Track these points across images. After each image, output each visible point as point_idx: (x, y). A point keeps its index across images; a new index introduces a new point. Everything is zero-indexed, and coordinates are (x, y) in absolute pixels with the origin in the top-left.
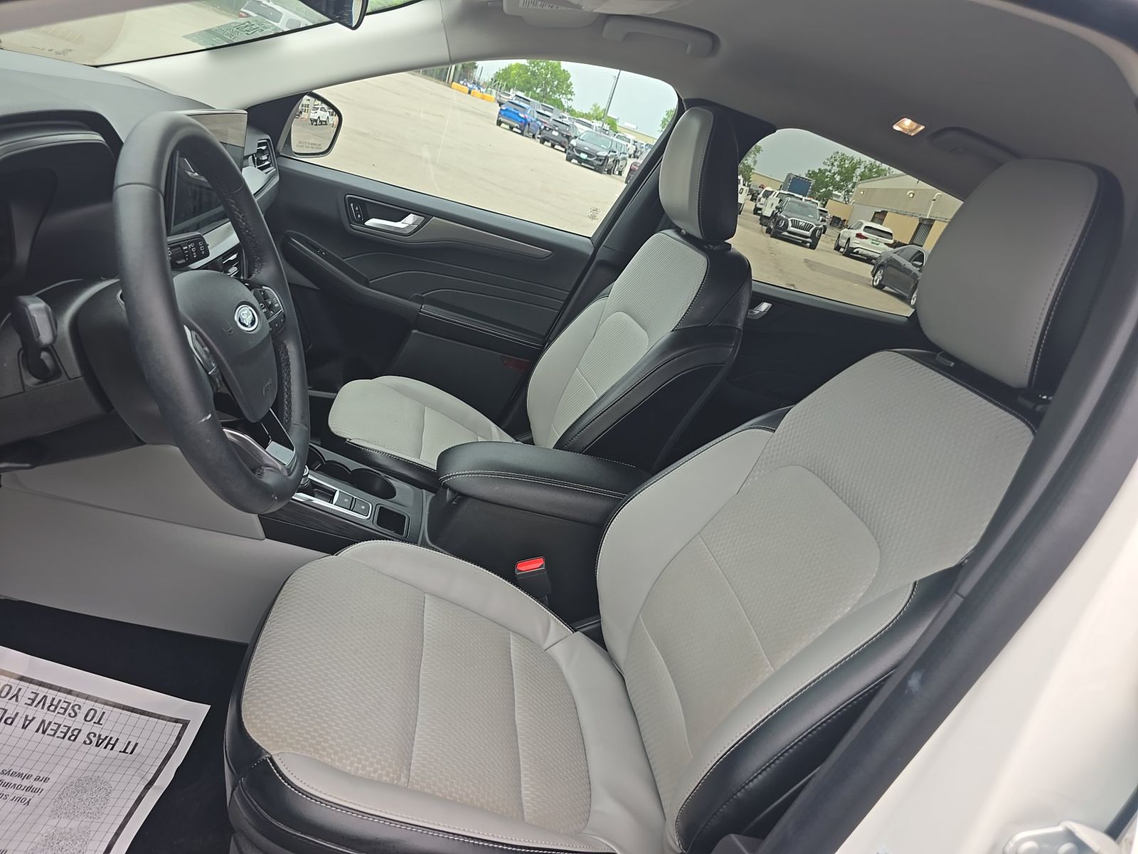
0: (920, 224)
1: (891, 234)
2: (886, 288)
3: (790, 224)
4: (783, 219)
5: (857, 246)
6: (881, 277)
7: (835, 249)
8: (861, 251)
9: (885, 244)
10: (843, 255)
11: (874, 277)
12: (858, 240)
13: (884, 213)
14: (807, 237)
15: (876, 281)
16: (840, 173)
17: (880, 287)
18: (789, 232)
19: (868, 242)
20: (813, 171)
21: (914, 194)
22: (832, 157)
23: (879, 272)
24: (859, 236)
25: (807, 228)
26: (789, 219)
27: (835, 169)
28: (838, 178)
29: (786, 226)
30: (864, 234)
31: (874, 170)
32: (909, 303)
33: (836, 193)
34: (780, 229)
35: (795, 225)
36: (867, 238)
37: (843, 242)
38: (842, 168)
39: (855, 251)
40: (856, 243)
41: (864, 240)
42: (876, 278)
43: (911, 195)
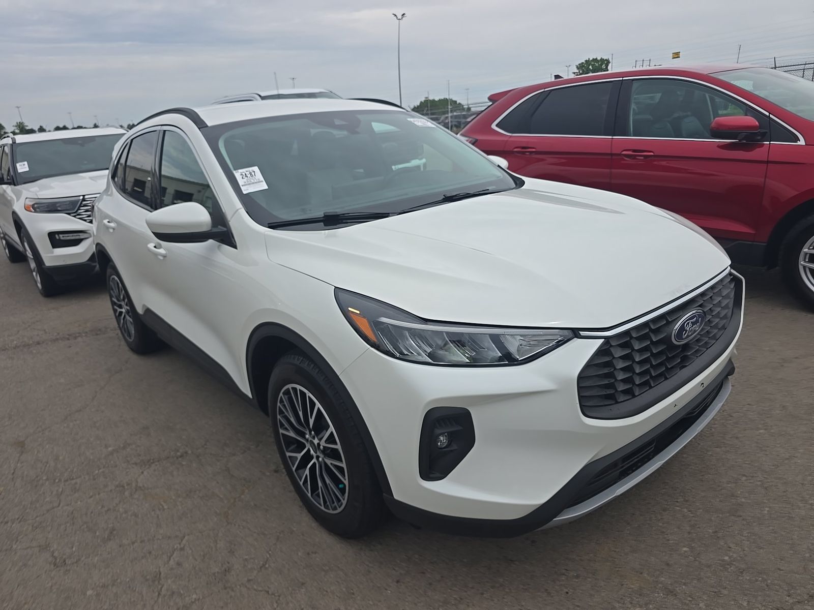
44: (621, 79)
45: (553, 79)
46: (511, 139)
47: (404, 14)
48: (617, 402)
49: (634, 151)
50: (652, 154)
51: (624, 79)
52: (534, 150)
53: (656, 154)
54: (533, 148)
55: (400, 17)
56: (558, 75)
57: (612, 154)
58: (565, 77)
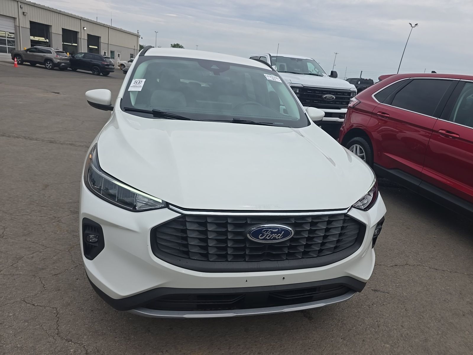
44: (459, 80)
45: (431, 73)
46: (379, 106)
47: (417, 24)
48: (189, 258)
49: (448, 132)
50: (458, 136)
51: (461, 80)
52: (389, 116)
53: (460, 137)
54: (389, 115)
55: (413, 25)
56: (434, 71)
57: (433, 131)
58: (438, 73)
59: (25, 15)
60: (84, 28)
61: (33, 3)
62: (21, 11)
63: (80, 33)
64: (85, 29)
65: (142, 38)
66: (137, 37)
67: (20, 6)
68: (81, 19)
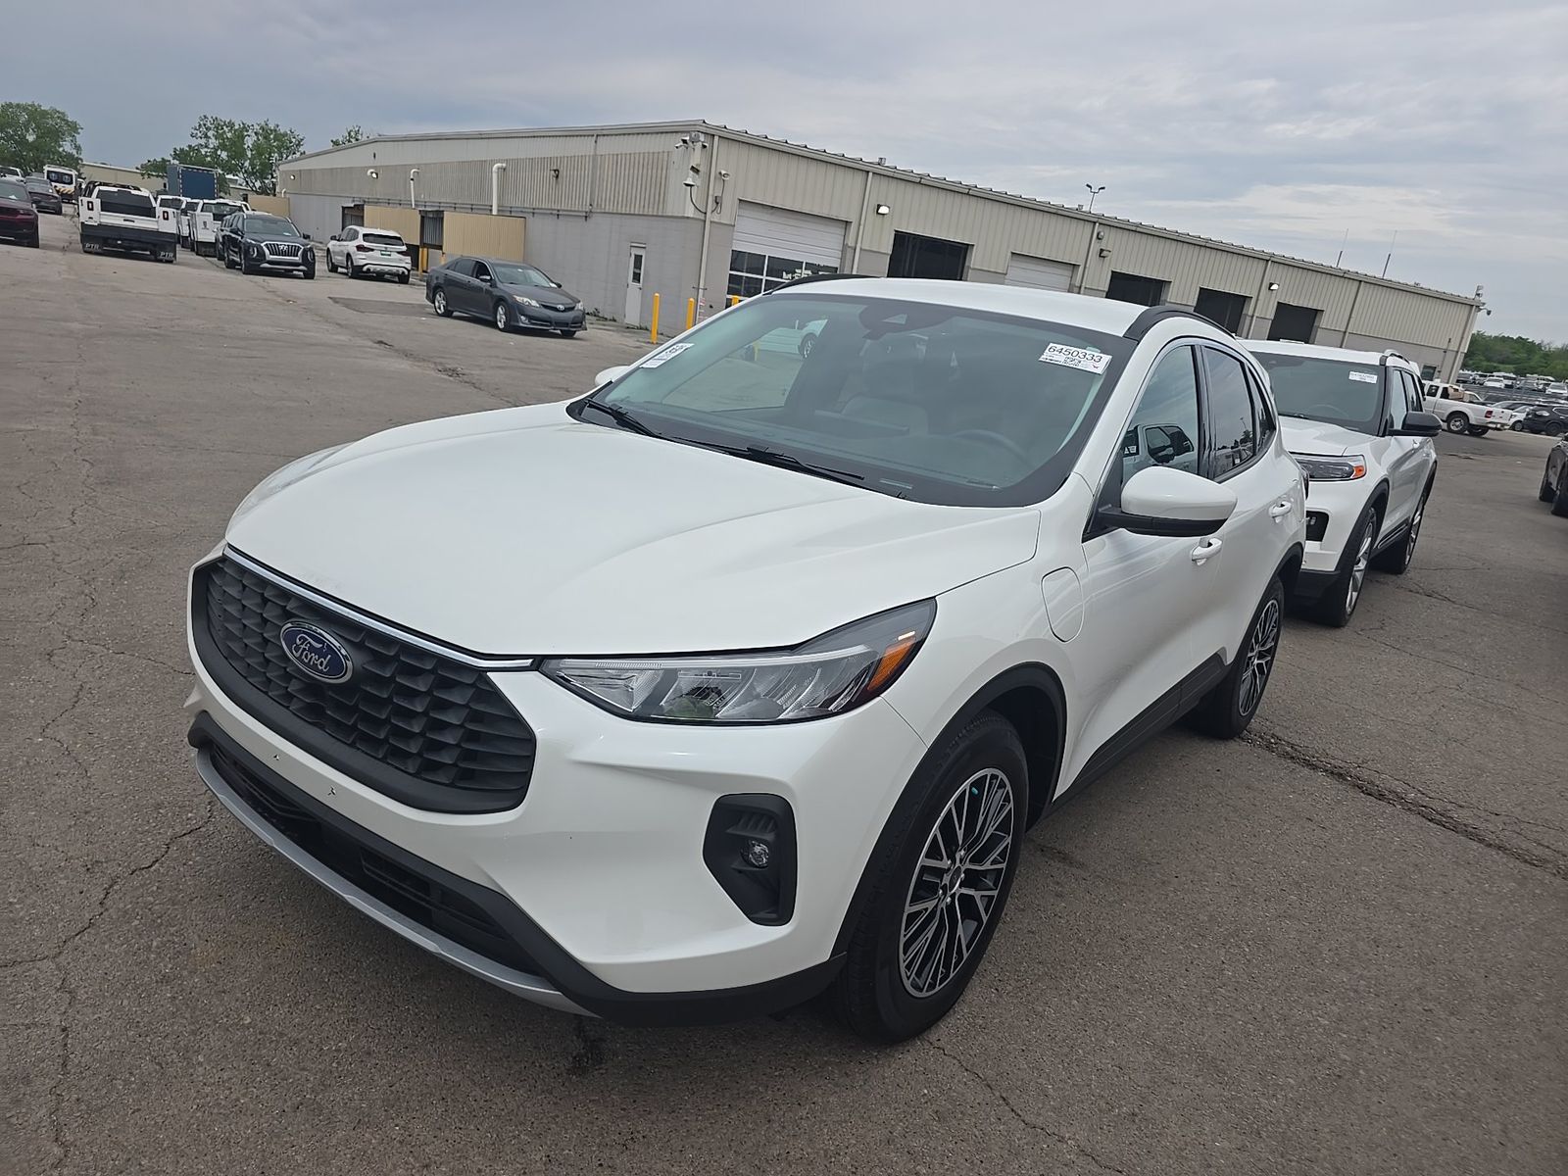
0: (423, 217)
1: (399, 239)
2: (455, 314)
3: (267, 252)
4: (254, 246)
5: (365, 262)
6: (444, 303)
7: (330, 271)
8: (372, 268)
9: (399, 253)
10: (351, 277)
11: (434, 303)
12: (362, 255)
13: (359, 208)
14: (298, 265)
15: (440, 308)
16: (223, 147)
17: (448, 314)
18: (269, 262)
19: (376, 254)
20: (182, 150)
21: (377, 174)
22: (200, 125)
23: (438, 296)
24: (360, 248)
25: (293, 252)
26: (262, 245)
27: (213, 142)
28: (224, 155)
29: (261, 254)
30: (366, 244)
31: (272, 136)
32: (497, 327)
33: (230, 176)
34: (254, 260)
35: (274, 250)
36: (372, 250)
37: (339, 259)
38: (223, 140)
39: (365, 269)
40: (360, 259)
41: (371, 253)
42: (437, 304)
43: (374, 175)
59: (1104, 257)
60: (1271, 284)
61: (1134, 224)
62: (1095, 247)
63: (1253, 301)
64: (1274, 287)
65: (1489, 313)
66: (1471, 310)
67: (1098, 234)
68: (1267, 260)
